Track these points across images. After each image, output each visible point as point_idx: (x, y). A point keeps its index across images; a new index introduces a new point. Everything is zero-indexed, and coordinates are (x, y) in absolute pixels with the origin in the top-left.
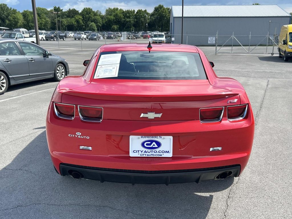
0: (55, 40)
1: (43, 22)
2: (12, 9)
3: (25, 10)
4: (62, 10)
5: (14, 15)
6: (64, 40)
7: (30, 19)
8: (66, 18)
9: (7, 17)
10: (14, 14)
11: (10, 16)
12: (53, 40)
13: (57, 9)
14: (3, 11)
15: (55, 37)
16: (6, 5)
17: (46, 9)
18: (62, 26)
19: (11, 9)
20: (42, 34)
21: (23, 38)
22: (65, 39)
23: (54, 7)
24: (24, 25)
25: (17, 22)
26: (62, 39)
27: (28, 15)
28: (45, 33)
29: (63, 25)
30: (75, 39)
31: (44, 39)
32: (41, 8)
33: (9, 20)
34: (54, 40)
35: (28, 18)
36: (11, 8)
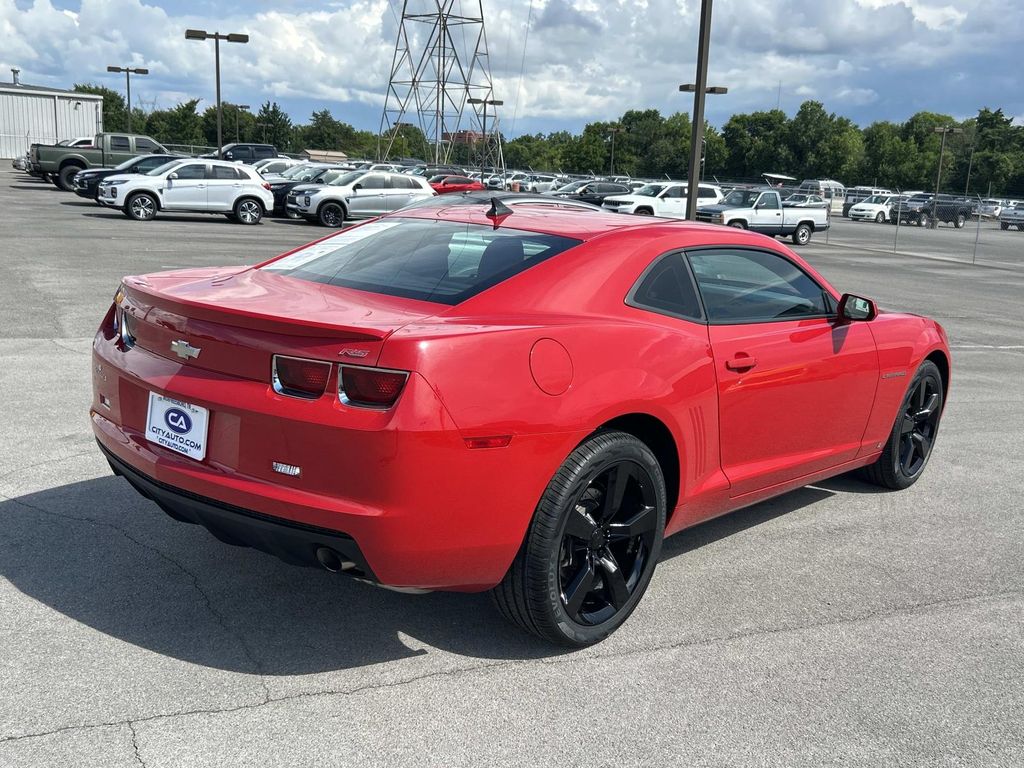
0: (924, 223)
1: (928, 164)
2: (835, 119)
3: (879, 122)
4: (1008, 122)
5: (837, 137)
6: (957, 226)
7: (884, 153)
8: (1018, 149)
9: (814, 143)
10: (840, 133)
11: (823, 142)
12: (916, 223)
13: (991, 119)
14: (806, 126)
15: (924, 216)
16: (819, 106)
17: (949, 118)
18: (995, 179)
19: (831, 120)
20: (883, 202)
21: (778, 208)
22: (961, 224)
23: (981, 113)
24: (863, 169)
25: (839, 161)
26: (951, 224)
27: (881, 137)
28: (892, 199)
29: (998, 175)
30: (1005, 227)
31: (888, 218)
32: (932, 116)
33: (818, 152)
34: (919, 225)
35: (879, 147)
36: (833, 116)
